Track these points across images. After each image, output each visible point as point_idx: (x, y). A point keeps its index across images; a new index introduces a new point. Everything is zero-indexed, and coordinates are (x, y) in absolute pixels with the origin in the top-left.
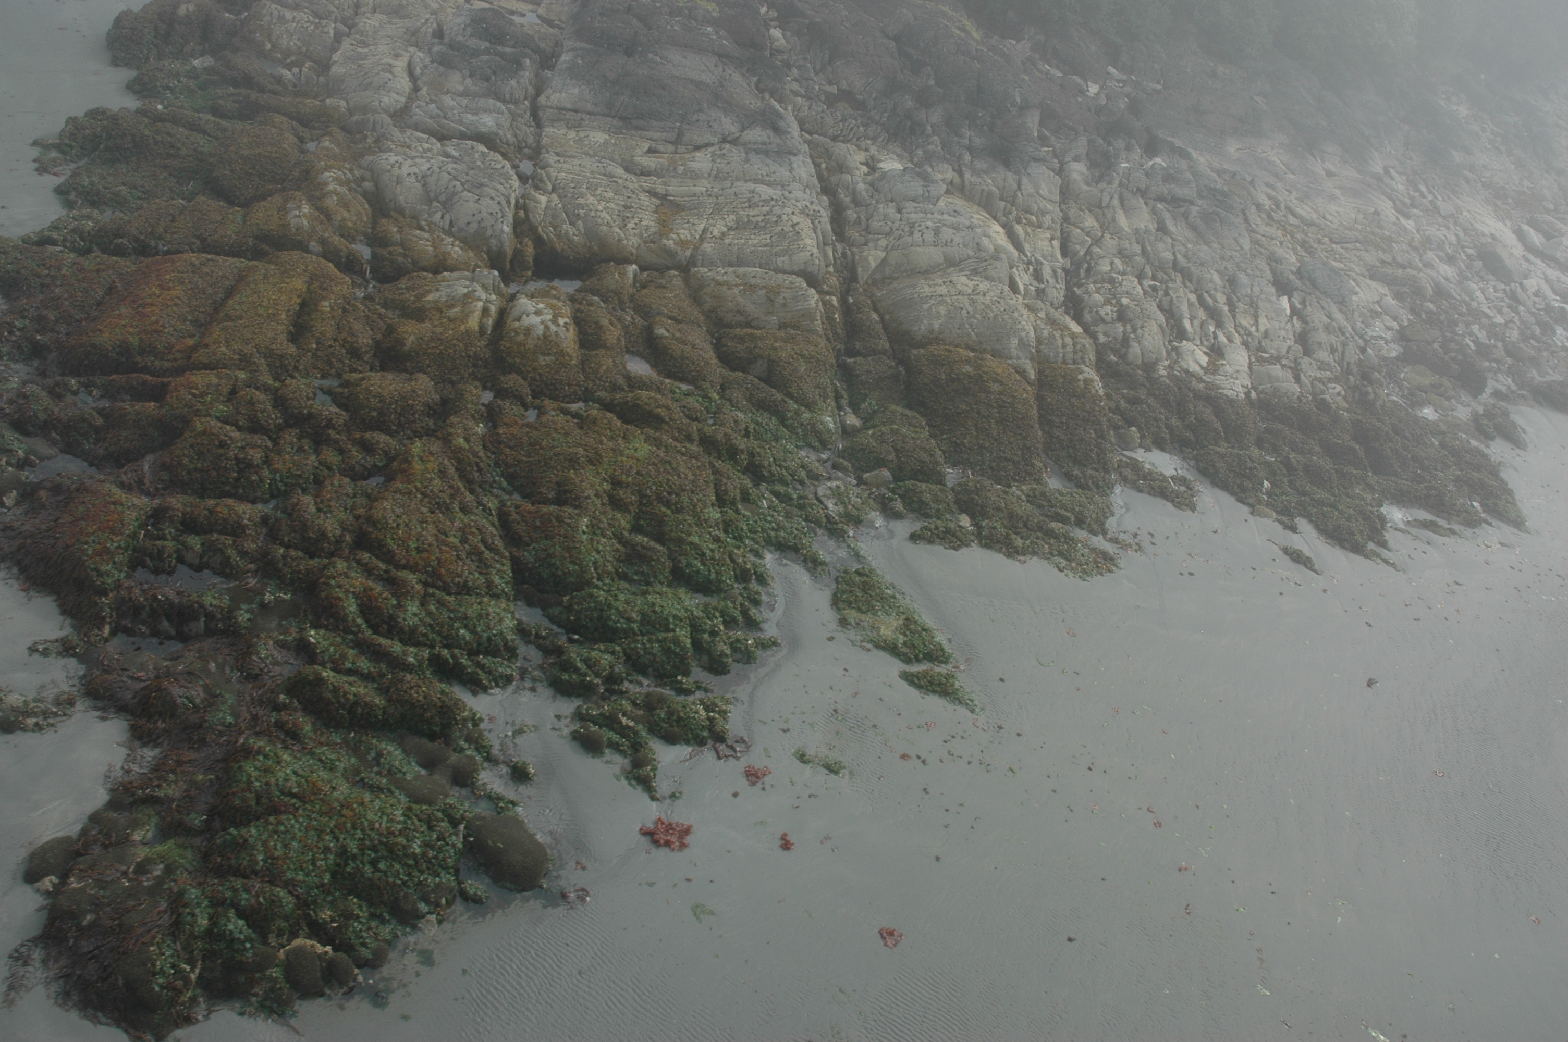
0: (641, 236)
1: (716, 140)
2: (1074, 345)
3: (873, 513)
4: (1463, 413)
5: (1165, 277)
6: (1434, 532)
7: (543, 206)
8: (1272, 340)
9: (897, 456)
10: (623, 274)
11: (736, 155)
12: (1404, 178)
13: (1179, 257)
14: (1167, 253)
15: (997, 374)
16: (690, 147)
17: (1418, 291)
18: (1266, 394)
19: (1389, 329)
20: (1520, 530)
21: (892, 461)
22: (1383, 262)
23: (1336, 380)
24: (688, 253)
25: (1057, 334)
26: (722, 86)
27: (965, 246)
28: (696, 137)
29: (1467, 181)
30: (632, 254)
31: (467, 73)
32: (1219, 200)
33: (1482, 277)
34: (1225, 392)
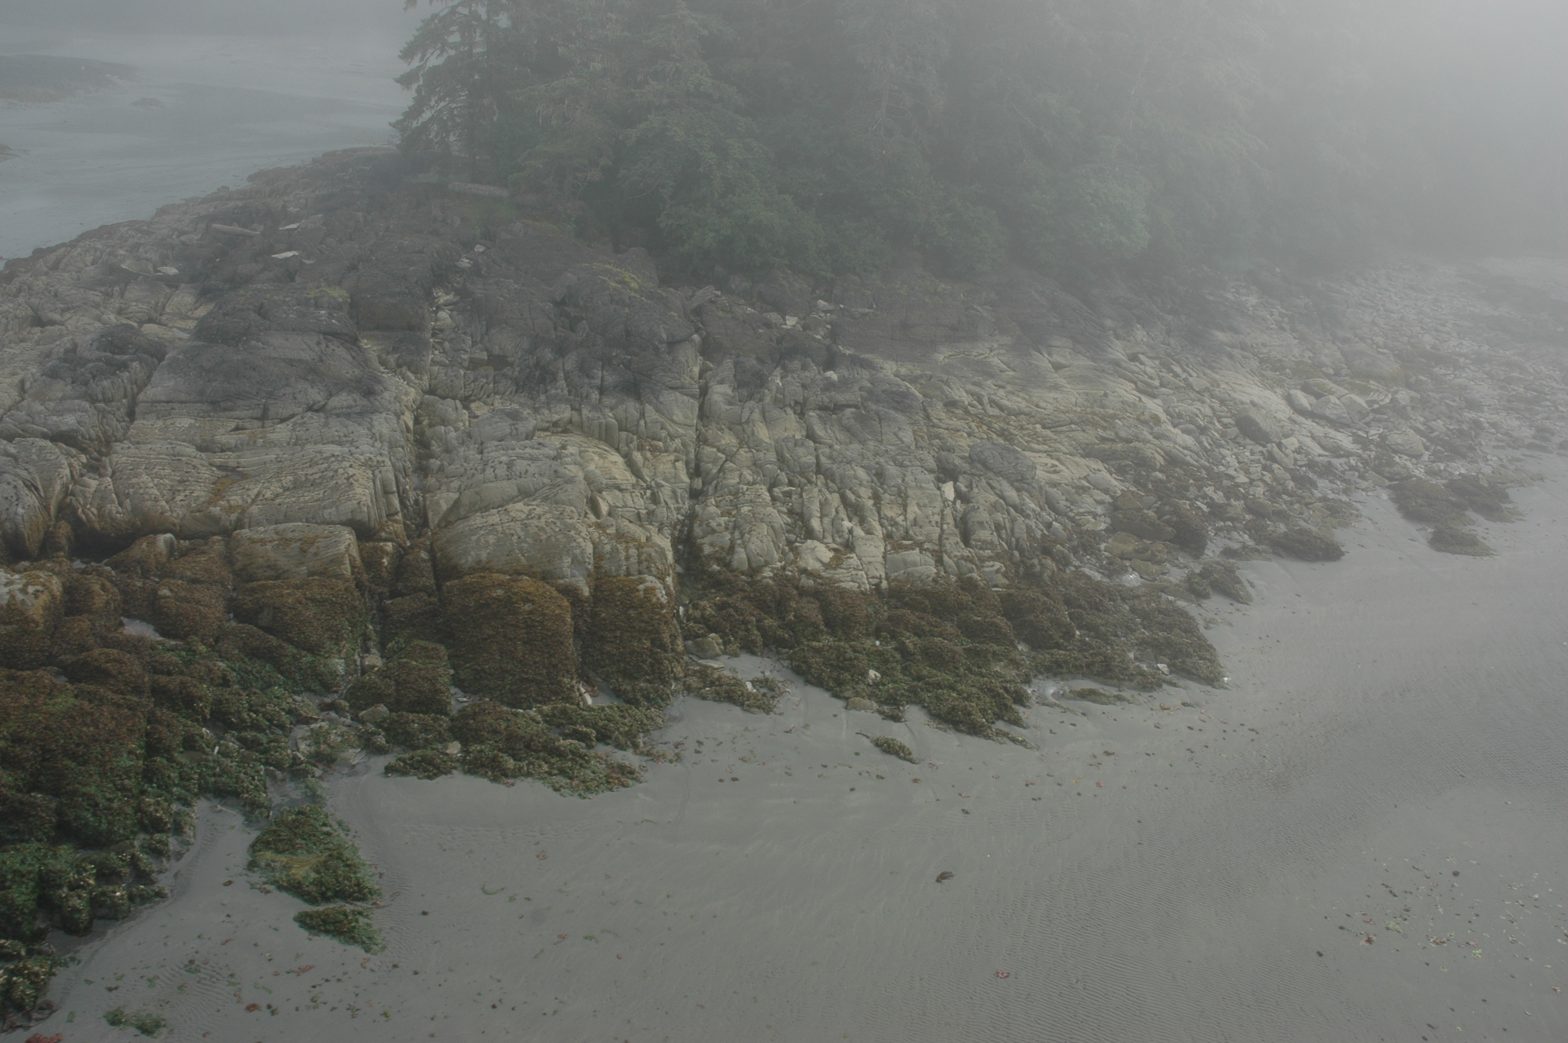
0: (189, 506)
1: (301, 410)
2: (639, 556)
3: (351, 751)
4: (1176, 576)
5: (804, 480)
6: (1094, 701)
7: (92, 490)
8: (921, 527)
9: (397, 690)
10: (153, 544)
11: (315, 420)
12: (1157, 362)
13: (823, 459)
14: (809, 457)
15: (529, 593)
16: (276, 421)
17: (1144, 463)
18: (898, 581)
19: (1099, 503)
20: (1214, 687)
21: (390, 695)
22: (1103, 440)
23: (997, 557)
24: (233, 517)
25: (621, 547)
26: (321, 360)
27: (541, 475)
28: (281, 410)
29: (1231, 357)
30: (174, 525)
31: (69, 380)
32: (897, 402)
33: (1238, 443)
34: (843, 585)
